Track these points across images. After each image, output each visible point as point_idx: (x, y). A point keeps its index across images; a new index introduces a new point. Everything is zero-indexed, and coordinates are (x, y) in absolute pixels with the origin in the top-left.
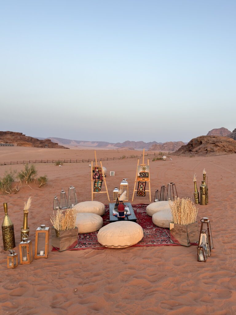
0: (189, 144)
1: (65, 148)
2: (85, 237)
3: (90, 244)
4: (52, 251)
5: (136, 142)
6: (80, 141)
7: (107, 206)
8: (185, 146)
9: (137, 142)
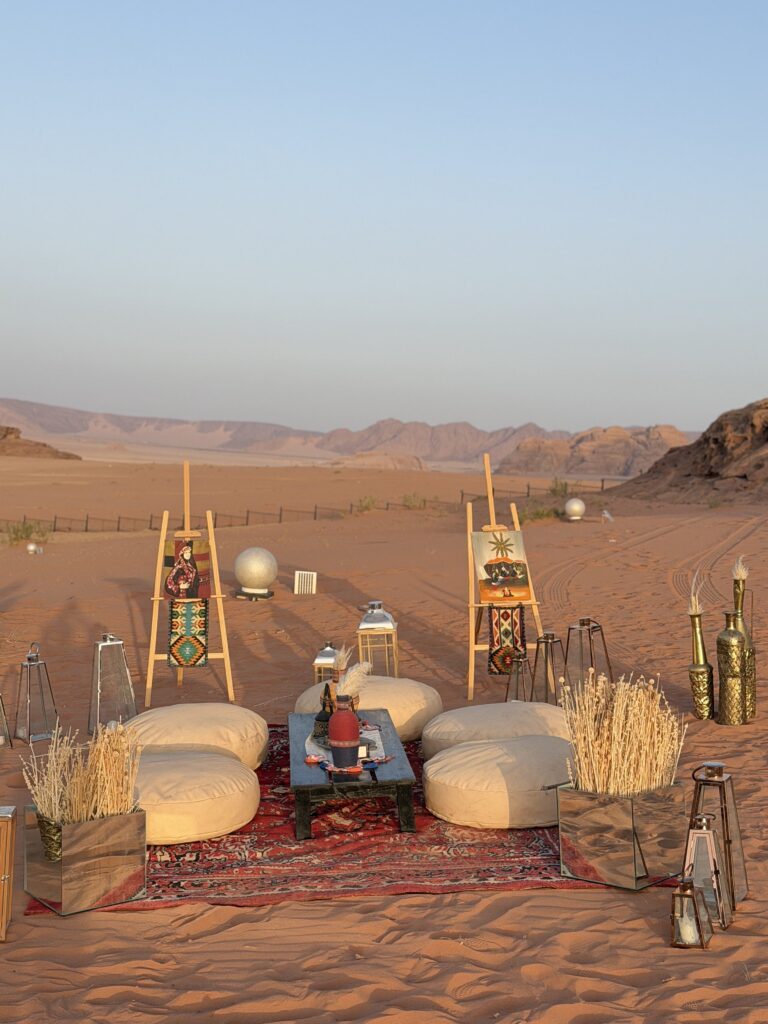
0: (705, 439)
1: (56, 454)
2: (178, 857)
3: (200, 886)
4: (26, 915)
5: (433, 429)
6: (136, 419)
7: (280, 730)
8: (686, 451)
9: (441, 426)
